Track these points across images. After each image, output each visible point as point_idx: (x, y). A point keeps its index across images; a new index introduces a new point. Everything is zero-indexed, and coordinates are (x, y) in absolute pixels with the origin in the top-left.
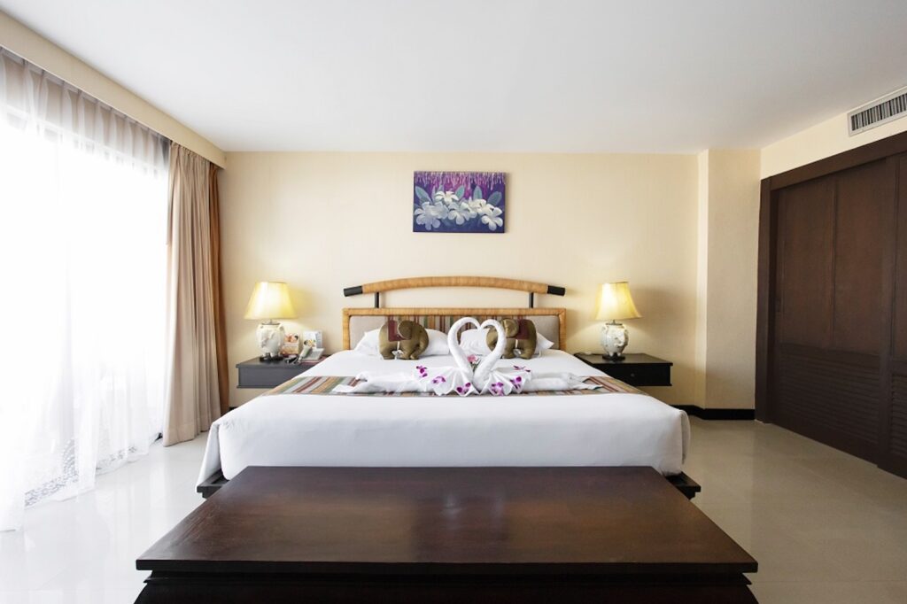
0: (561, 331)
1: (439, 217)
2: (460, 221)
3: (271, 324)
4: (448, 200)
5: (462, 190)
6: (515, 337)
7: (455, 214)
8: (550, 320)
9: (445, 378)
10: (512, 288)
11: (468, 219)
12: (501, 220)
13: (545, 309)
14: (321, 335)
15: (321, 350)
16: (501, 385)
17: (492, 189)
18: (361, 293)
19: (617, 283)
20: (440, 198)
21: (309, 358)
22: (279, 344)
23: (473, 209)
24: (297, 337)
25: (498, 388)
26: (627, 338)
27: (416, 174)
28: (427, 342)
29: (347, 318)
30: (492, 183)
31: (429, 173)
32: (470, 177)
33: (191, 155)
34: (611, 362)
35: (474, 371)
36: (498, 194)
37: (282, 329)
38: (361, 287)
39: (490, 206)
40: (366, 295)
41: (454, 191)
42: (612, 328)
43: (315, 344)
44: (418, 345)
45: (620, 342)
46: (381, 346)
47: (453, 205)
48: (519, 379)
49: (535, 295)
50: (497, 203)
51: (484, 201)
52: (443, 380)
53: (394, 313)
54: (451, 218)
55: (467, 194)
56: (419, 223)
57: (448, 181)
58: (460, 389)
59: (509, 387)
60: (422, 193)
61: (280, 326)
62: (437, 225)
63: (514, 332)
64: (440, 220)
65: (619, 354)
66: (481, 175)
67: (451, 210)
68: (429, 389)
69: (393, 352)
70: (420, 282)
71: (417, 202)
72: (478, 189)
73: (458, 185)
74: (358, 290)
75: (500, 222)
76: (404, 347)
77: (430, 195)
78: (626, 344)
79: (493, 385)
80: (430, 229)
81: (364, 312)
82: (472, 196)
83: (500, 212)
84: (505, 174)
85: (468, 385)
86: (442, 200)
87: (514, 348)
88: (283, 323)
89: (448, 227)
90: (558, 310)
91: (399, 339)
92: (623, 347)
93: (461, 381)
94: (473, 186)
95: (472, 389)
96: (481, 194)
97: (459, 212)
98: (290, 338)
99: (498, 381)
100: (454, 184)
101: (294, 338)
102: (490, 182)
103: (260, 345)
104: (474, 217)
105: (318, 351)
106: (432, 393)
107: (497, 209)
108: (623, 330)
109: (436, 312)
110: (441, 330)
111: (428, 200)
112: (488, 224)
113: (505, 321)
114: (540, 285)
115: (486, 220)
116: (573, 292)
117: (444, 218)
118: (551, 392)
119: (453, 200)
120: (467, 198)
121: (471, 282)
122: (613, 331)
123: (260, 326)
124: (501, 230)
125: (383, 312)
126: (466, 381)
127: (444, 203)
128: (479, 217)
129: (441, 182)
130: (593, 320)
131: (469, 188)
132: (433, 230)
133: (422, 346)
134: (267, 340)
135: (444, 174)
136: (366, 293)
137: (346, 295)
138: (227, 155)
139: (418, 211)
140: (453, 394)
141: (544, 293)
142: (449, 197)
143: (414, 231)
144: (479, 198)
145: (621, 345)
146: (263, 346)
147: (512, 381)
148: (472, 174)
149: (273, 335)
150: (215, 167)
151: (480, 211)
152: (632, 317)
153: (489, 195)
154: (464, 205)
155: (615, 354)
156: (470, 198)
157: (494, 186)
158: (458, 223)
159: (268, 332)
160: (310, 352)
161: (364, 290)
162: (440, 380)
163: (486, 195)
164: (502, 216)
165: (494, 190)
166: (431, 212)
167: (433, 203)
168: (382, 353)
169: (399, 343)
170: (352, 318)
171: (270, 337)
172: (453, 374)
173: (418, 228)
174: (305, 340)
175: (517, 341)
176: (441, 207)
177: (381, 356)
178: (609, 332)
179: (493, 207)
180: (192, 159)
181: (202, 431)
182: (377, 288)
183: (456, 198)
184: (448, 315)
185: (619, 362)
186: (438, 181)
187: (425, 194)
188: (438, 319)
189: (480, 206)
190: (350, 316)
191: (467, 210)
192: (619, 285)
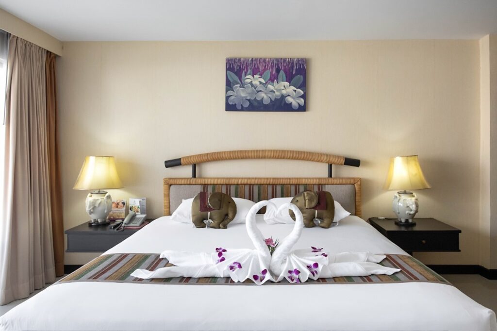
0: (357, 199)
1: (248, 98)
2: (267, 101)
3: (99, 193)
4: (256, 83)
5: (268, 74)
6: (315, 208)
7: (263, 95)
8: (346, 189)
9: (242, 264)
10: (313, 160)
11: (273, 100)
12: (302, 100)
13: (342, 178)
14: (144, 202)
15: (144, 216)
16: (298, 272)
17: (294, 73)
18: (180, 164)
19: (407, 156)
20: (249, 81)
21: (131, 224)
22: (106, 211)
23: (278, 90)
24: (124, 203)
25: (294, 275)
26: (417, 206)
27: (228, 60)
28: (235, 212)
29: (167, 186)
30: (295, 68)
31: (239, 60)
32: (275, 62)
33: (27, 45)
34: (403, 229)
35: (272, 254)
36: (300, 77)
37: (109, 197)
38: (180, 159)
39: (293, 88)
40: (185, 166)
41: (261, 75)
42: (403, 197)
43: (139, 210)
44: (227, 215)
45: (411, 210)
46: (193, 216)
47: (260, 87)
48: (316, 265)
49: (333, 166)
50: (299, 85)
51: (287, 84)
52: (240, 266)
53: (209, 183)
54: (259, 99)
55: (273, 78)
56: (231, 103)
57: (255, 66)
58: (256, 277)
59: (306, 274)
60: (233, 77)
61: (107, 195)
62: (247, 105)
63: (314, 204)
64: (249, 100)
65: (410, 221)
66: (285, 60)
67: (258, 92)
68: (226, 275)
69: (204, 221)
70: (232, 155)
71: (229, 85)
72: (282, 73)
73: (264, 70)
74: (178, 162)
75: (302, 101)
76: (215, 217)
77: (240, 78)
78: (416, 212)
79: (290, 272)
80: (240, 108)
81: (182, 182)
82: (277, 79)
83: (302, 93)
84: (306, 59)
85: (264, 272)
86: (251, 83)
87: (314, 218)
88: (110, 192)
89: (256, 106)
90: (354, 179)
91: (210, 209)
92: (414, 214)
93: (258, 266)
94: (278, 71)
95: (268, 277)
96: (285, 78)
97: (266, 93)
98: (118, 204)
99: (295, 267)
100: (261, 68)
101: (121, 204)
102: (293, 67)
103: (88, 212)
104: (279, 98)
105: (141, 216)
106: (228, 280)
107: (299, 90)
108: (413, 199)
109: (245, 181)
110: (250, 199)
111: (238, 83)
112: (291, 103)
113: (305, 193)
114: (339, 157)
115: (289, 100)
116: (367, 164)
117: (252, 99)
118: (348, 279)
119: (261, 83)
120: (273, 81)
121: (276, 155)
122: (404, 200)
123: (90, 194)
124: (303, 109)
125: (199, 181)
126: (263, 268)
127: (252, 85)
128: (283, 97)
129: (250, 67)
130: (386, 188)
131: (274, 72)
132: (243, 109)
133: (230, 215)
134: (94, 208)
135: (252, 60)
136: (183, 165)
137: (167, 167)
138: (64, 44)
139: (230, 92)
140: (248, 282)
141: (342, 165)
142: (257, 80)
143: (227, 110)
144: (283, 81)
145: (412, 212)
146: (91, 213)
147: (308, 267)
148: (277, 60)
149: (100, 203)
150: (52, 56)
151: (284, 92)
152: (422, 188)
153: (292, 79)
154: (270, 87)
155: (407, 221)
156: (275, 80)
157: (296, 70)
158: (264, 103)
159: (96, 200)
160: (133, 218)
161: (182, 161)
162: (237, 266)
163: (289, 79)
164: (304, 97)
165: (297, 74)
166: (241, 93)
167: (242, 85)
168: (194, 222)
169: (209, 213)
170: (172, 187)
171: (97, 205)
172: (251, 258)
173: (230, 107)
174: (130, 206)
175: (316, 212)
176: (250, 89)
177: (193, 225)
178: (401, 200)
179: (295, 89)
180: (28, 48)
181: (35, 290)
182: (194, 161)
183: (263, 81)
184: (256, 184)
185: (410, 229)
186: (247, 66)
187: (236, 78)
188: (247, 188)
189: (285, 88)
190: (171, 185)
191: (273, 91)
192: (409, 158)
